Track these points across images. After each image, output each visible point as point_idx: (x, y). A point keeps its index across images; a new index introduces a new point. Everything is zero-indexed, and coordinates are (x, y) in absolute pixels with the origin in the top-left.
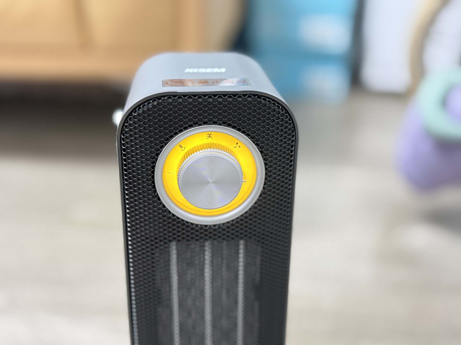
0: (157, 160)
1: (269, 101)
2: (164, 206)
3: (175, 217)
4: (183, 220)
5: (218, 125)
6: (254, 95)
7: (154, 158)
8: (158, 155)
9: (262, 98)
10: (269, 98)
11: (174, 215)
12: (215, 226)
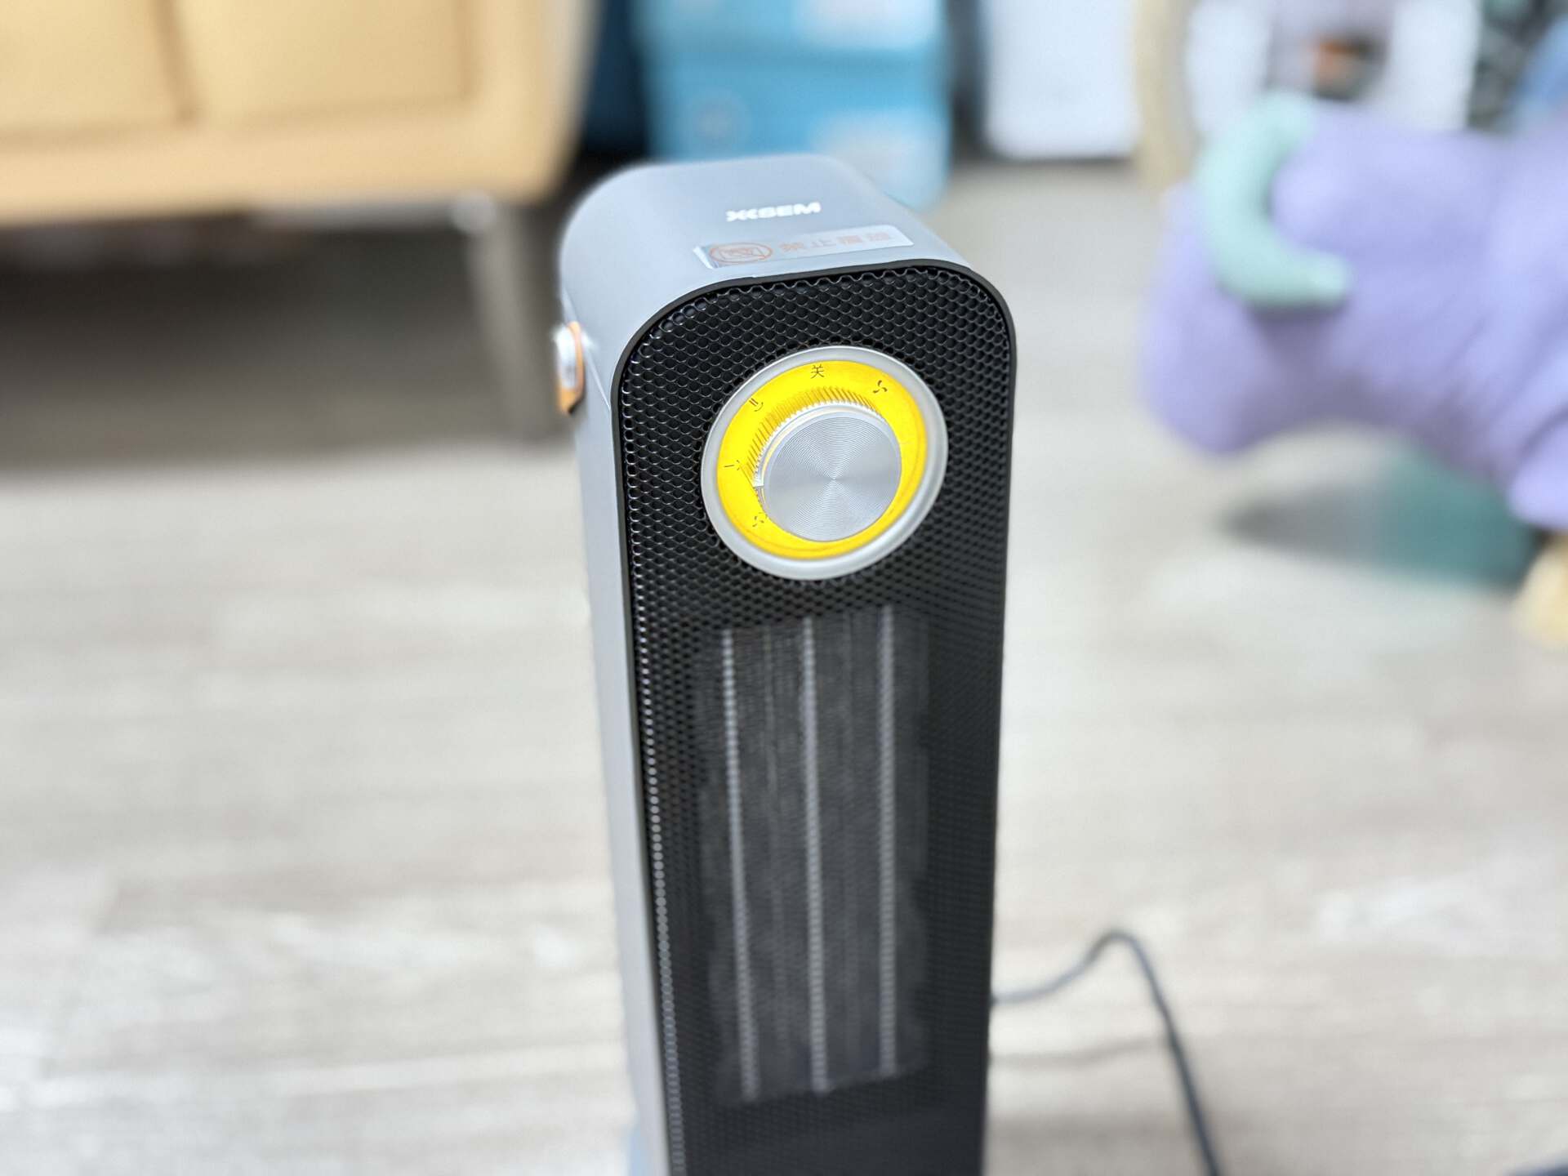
0: (705, 439)
1: (954, 279)
2: (723, 546)
3: (749, 569)
4: (765, 574)
5: (843, 344)
6: (922, 268)
7: (700, 434)
8: (707, 426)
9: (939, 272)
10: (952, 272)
11: (745, 565)
12: (838, 579)
